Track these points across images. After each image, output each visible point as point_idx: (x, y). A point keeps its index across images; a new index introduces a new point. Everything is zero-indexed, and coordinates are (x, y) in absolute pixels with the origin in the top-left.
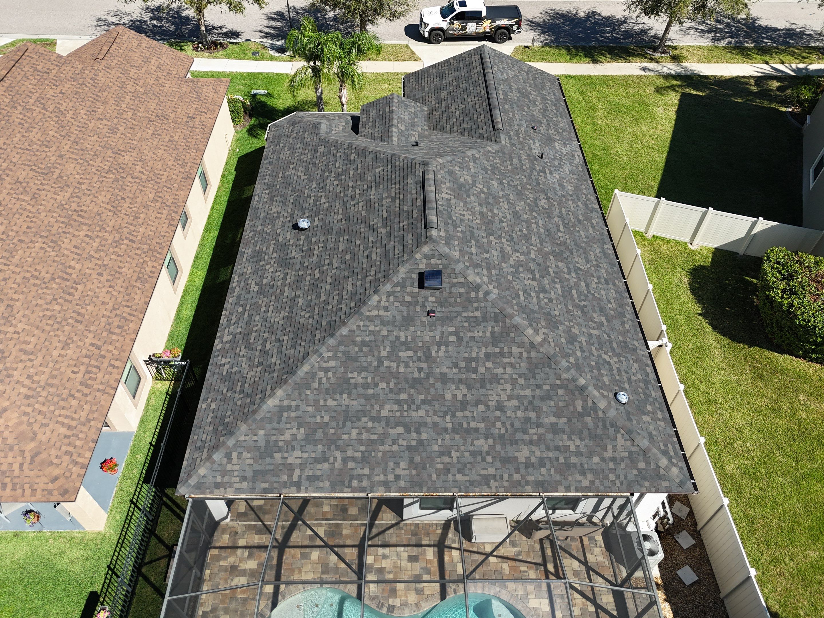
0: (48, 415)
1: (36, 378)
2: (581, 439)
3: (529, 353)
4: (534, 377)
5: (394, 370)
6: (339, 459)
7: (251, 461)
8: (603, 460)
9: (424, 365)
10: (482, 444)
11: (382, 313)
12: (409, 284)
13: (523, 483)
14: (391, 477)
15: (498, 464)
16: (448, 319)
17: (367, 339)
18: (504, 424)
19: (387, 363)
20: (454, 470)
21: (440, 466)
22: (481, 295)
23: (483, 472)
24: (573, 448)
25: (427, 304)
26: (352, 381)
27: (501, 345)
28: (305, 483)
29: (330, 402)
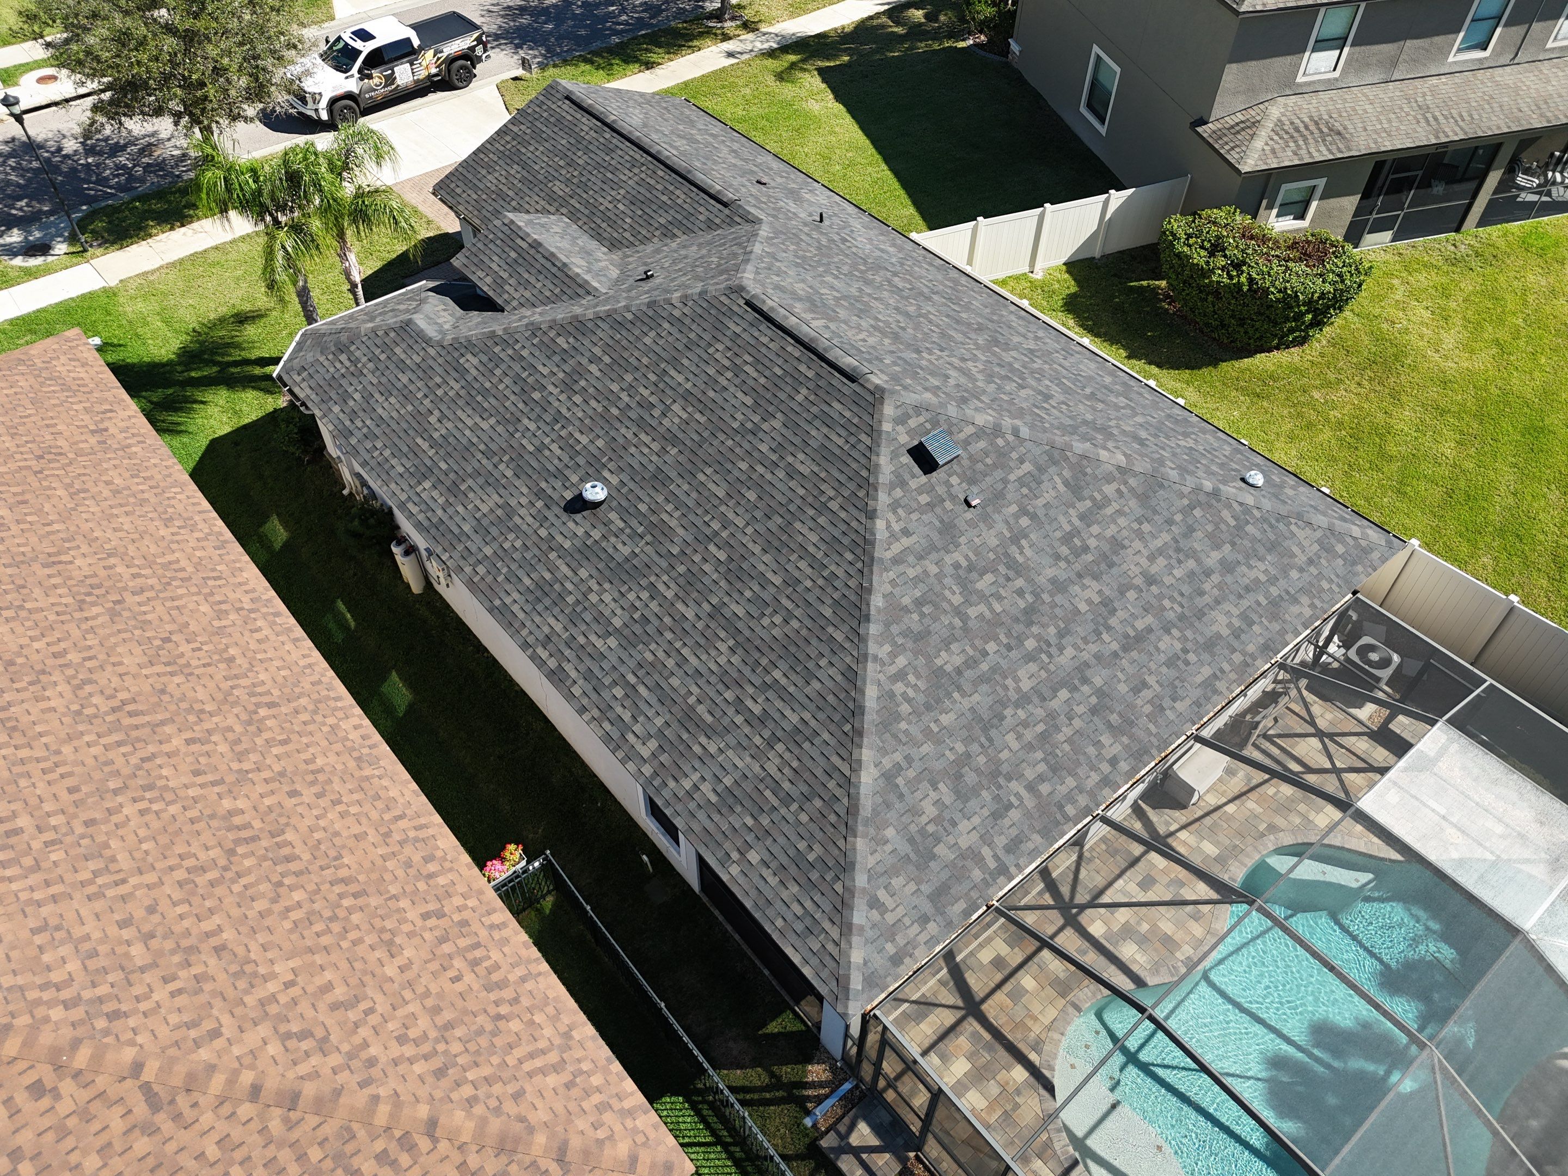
0: (505, 1075)
1: (412, 1033)
2: (1262, 559)
3: (1126, 483)
4: (1155, 512)
5: (988, 614)
6: (1023, 792)
7: (912, 887)
8: (1301, 570)
9: (1020, 582)
10: (1168, 644)
11: (906, 542)
12: (907, 477)
13: (1249, 661)
14: (1106, 768)
15: (1206, 657)
16: (997, 497)
17: (918, 594)
18: (1172, 599)
19: (973, 612)
20: (1167, 703)
21: (1148, 709)
22: (1010, 438)
23: (1199, 679)
24: (1263, 578)
25: (953, 491)
26: (948, 668)
27: (1086, 493)
28: (1009, 860)
29: (946, 719)
